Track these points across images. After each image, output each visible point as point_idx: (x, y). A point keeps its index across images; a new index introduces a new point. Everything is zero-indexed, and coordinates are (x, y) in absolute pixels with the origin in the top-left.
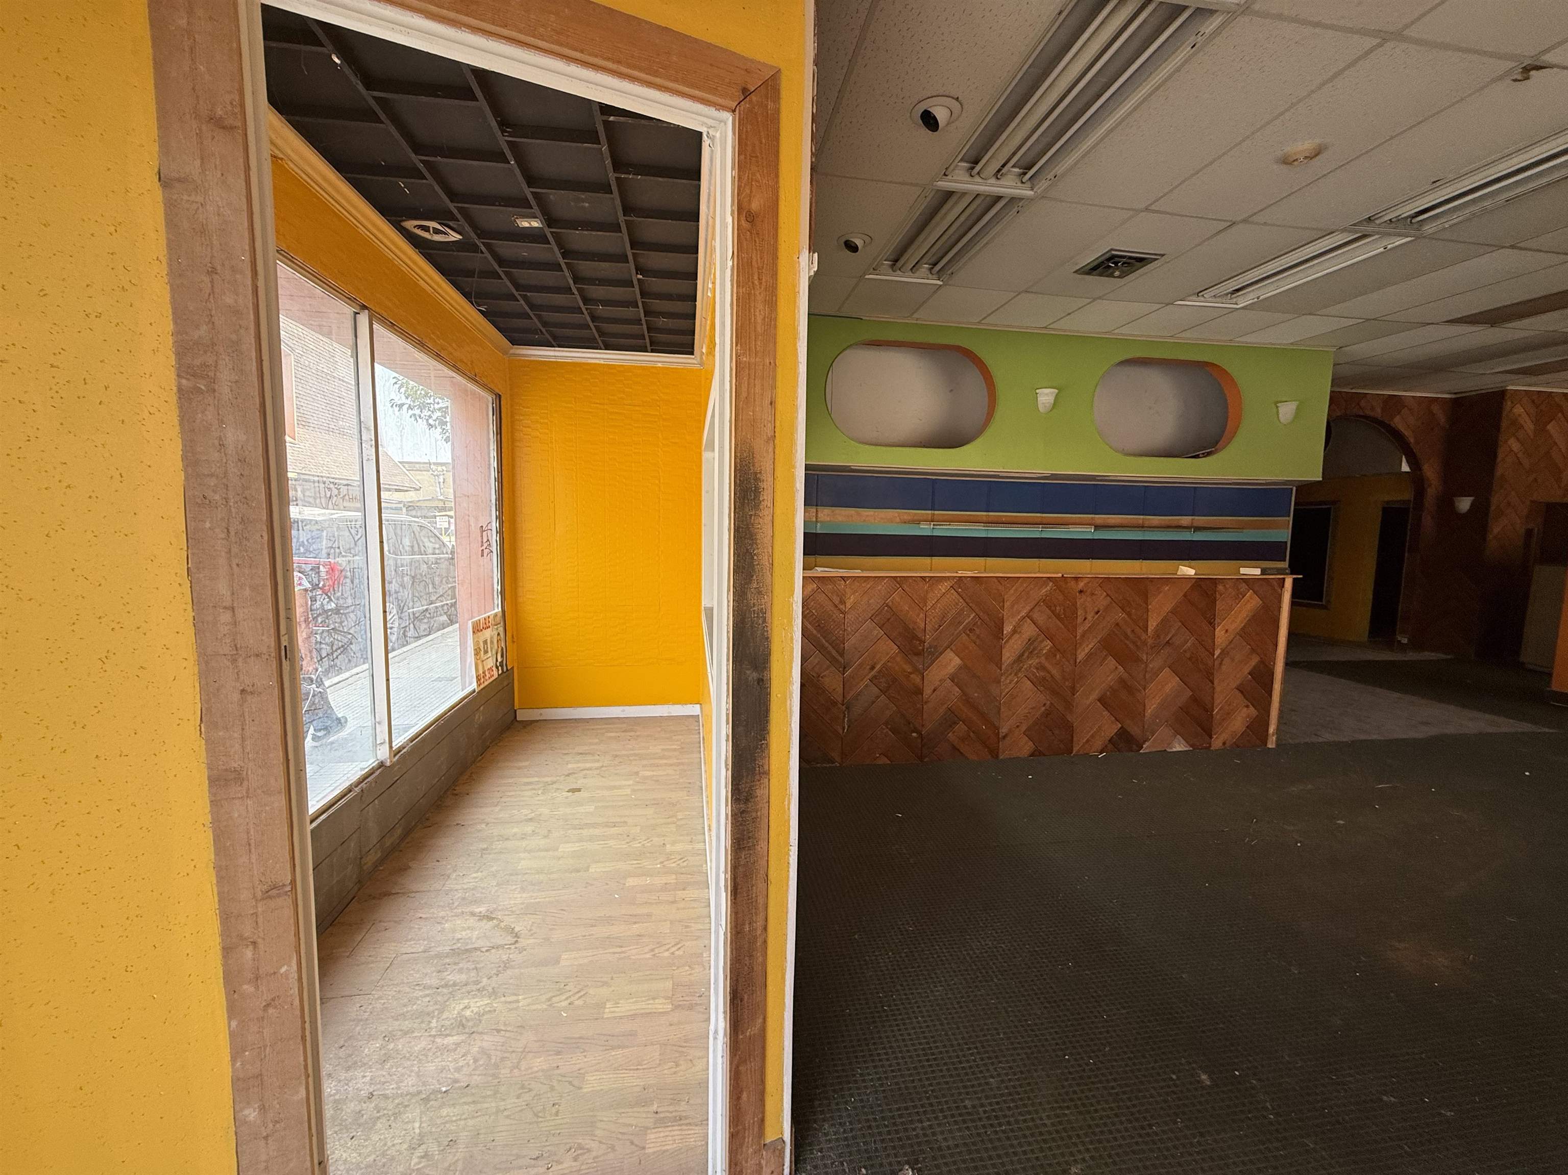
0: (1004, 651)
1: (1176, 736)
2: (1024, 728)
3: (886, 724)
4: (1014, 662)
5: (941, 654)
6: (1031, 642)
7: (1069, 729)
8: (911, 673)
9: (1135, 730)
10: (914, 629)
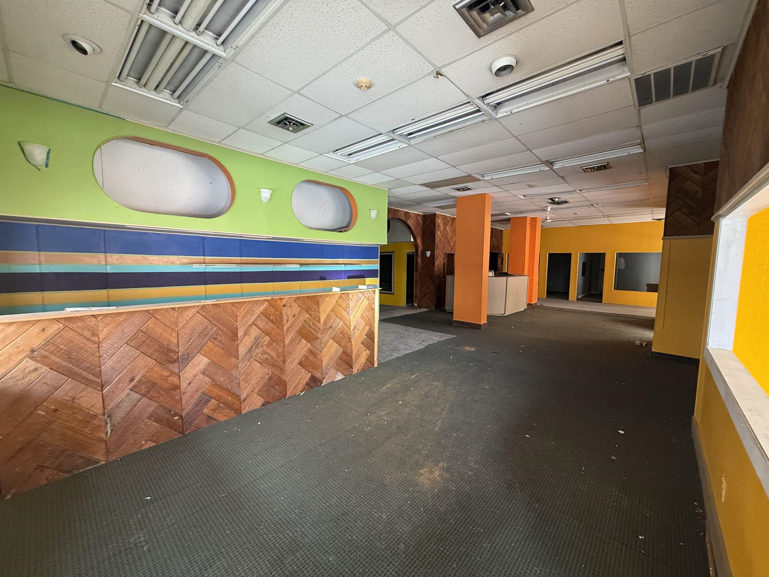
0: (239, 348)
1: (337, 373)
2: (256, 391)
3: (149, 418)
4: (246, 354)
5: (193, 358)
6: (257, 338)
7: (284, 384)
8: (168, 376)
9: (318, 375)
10: (168, 345)
